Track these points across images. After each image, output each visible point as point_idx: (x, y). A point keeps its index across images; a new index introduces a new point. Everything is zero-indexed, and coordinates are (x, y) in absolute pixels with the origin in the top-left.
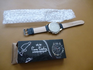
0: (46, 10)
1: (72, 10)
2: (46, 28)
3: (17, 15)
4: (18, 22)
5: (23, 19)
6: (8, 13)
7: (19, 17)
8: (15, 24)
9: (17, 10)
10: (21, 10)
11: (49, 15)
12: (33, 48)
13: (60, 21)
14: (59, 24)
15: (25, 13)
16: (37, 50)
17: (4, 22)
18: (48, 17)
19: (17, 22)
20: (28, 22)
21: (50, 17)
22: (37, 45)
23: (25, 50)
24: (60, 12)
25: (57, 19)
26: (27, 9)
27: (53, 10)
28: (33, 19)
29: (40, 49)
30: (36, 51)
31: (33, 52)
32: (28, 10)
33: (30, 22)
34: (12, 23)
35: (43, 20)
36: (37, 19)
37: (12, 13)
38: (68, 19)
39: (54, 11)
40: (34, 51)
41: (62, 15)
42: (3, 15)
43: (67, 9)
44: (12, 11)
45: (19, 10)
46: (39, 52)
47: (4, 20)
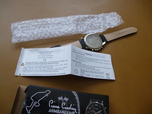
0: (77, 17)
1: (115, 13)
2: (81, 43)
3: (33, 28)
4: (36, 39)
5: (43, 33)
6: (19, 26)
7: (36, 30)
8: (32, 41)
9: (32, 21)
10: (39, 20)
11: (83, 24)
12: (51, 102)
13: (101, 31)
14: (100, 35)
15: (46, 24)
16: (58, 107)
17: (14, 41)
18: (81, 27)
19: (34, 38)
20: (51, 36)
21: (85, 27)
22: (60, 98)
23: (37, 104)
24: (98, 18)
25: (96, 28)
26: (47, 17)
27: (87, 16)
28: (59, 32)
29: (64, 107)
30: (56, 109)
31: (50, 111)
32: (49, 19)
33: (55, 36)
34: (26, 40)
35: (74, 32)
36: (66, 31)
37: (24, 25)
38: (113, 27)
39: (89, 18)
40: (52, 108)
41: (102, 21)
42: (11, 30)
43: (108, 13)
44: (24, 22)
45: (34, 20)
46: (61, 112)
47: (14, 37)
